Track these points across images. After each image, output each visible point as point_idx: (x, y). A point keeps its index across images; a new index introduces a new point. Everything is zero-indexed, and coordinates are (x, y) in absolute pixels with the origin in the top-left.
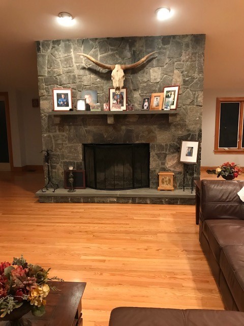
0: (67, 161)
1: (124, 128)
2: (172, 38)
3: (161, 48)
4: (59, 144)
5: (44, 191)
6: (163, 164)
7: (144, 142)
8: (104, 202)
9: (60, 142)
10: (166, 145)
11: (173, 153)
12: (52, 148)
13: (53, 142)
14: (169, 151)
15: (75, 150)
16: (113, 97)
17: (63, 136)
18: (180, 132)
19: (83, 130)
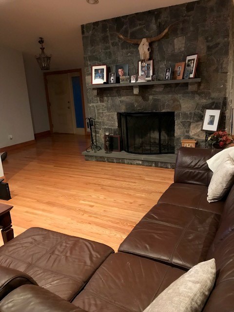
0: (107, 127)
1: (151, 97)
2: (196, 4)
3: (185, 16)
4: (100, 113)
5: (88, 151)
6: (188, 132)
7: (169, 110)
8: (131, 164)
9: (101, 111)
10: (191, 113)
11: (197, 121)
12: (95, 116)
13: (96, 111)
14: (193, 120)
15: (112, 118)
16: (142, 69)
17: (103, 106)
18: (205, 101)
19: (118, 100)
